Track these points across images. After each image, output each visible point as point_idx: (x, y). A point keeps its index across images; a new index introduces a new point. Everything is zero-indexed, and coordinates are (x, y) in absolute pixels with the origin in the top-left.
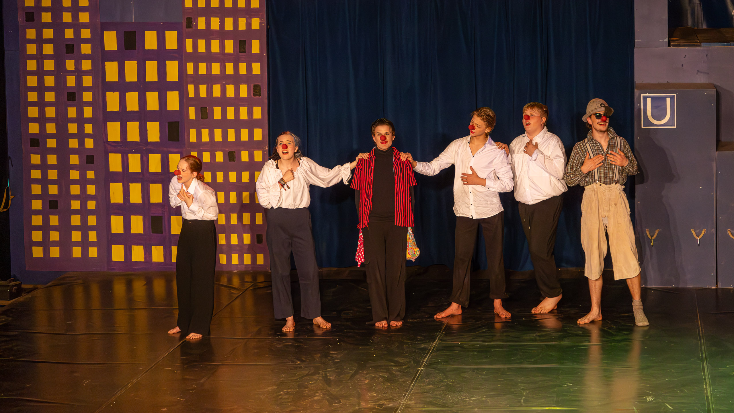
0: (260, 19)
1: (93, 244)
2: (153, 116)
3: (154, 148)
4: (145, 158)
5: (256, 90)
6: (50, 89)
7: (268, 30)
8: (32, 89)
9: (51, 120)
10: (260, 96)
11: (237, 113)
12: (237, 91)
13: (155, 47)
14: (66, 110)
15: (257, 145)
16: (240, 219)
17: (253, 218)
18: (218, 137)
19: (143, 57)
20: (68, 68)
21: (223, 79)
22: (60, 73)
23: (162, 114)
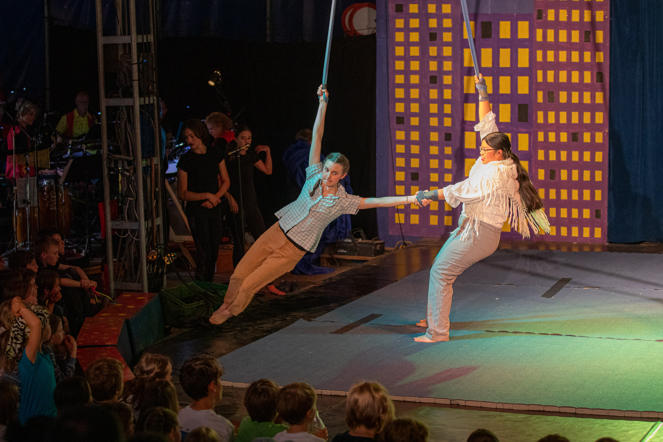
0: (604, 12)
1: (448, 213)
2: (505, 99)
3: (505, 128)
5: (599, 77)
6: (415, 73)
7: (611, 22)
8: (400, 72)
9: (415, 101)
10: (603, 82)
11: (581, 97)
12: (581, 77)
13: (508, 36)
14: (428, 92)
15: (598, 128)
16: (581, 195)
17: (593, 195)
18: (563, 119)
19: (497, 45)
20: (431, 54)
21: (569, 66)
22: (424, 58)
23: (513, 97)
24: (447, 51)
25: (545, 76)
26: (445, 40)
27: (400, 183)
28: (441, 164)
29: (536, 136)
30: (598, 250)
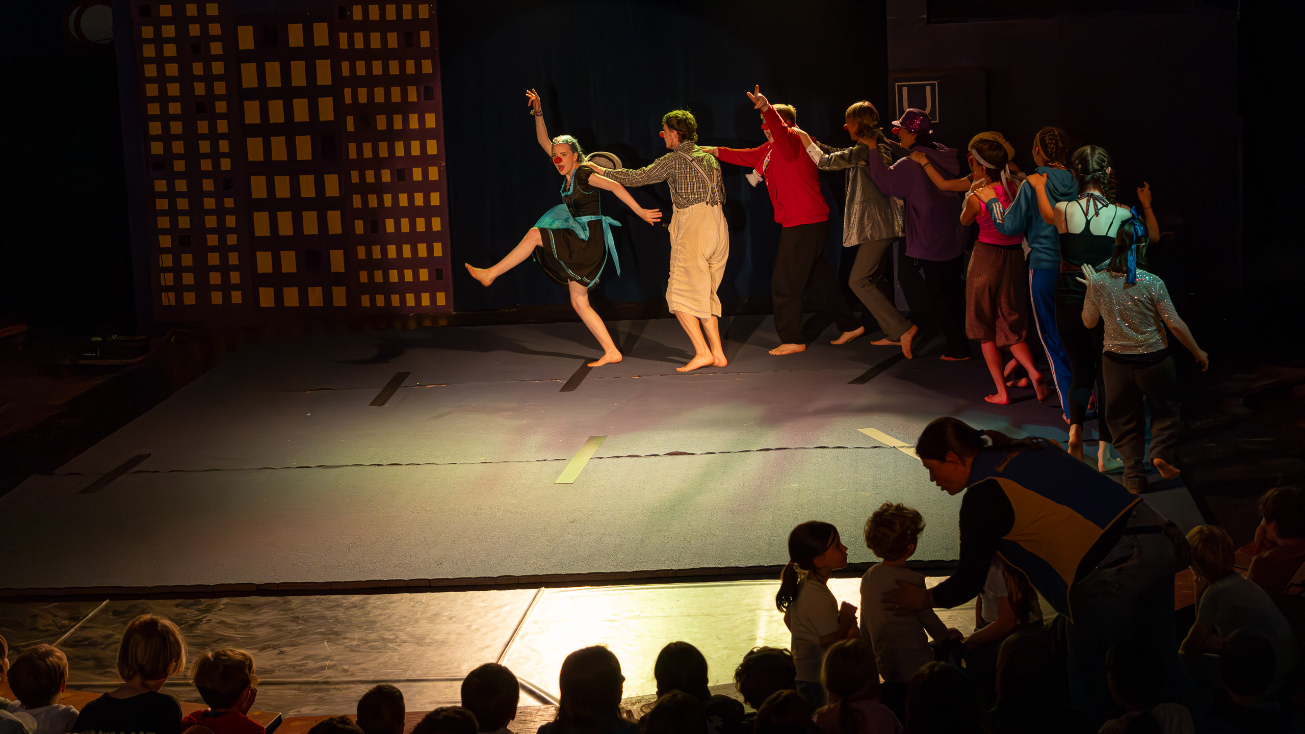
0: (429, 6)
1: (236, 287)
2: (302, 129)
3: (305, 167)
4: (295, 180)
5: (427, 93)
6: (174, 99)
7: (439, 19)
8: (153, 100)
9: (177, 137)
10: (433, 99)
11: (406, 121)
12: (404, 94)
13: (301, 44)
14: (196, 124)
15: (432, 160)
16: (414, 250)
17: (430, 250)
18: (384, 152)
19: (287, 56)
20: (195, 73)
21: (387, 81)
22: (186, 79)
23: (313, 127)
24: (218, 68)
25: (355, 95)
26: (213, 53)
27: (166, 251)
28: (221, 221)
29: (349, 177)
30: (443, 322)
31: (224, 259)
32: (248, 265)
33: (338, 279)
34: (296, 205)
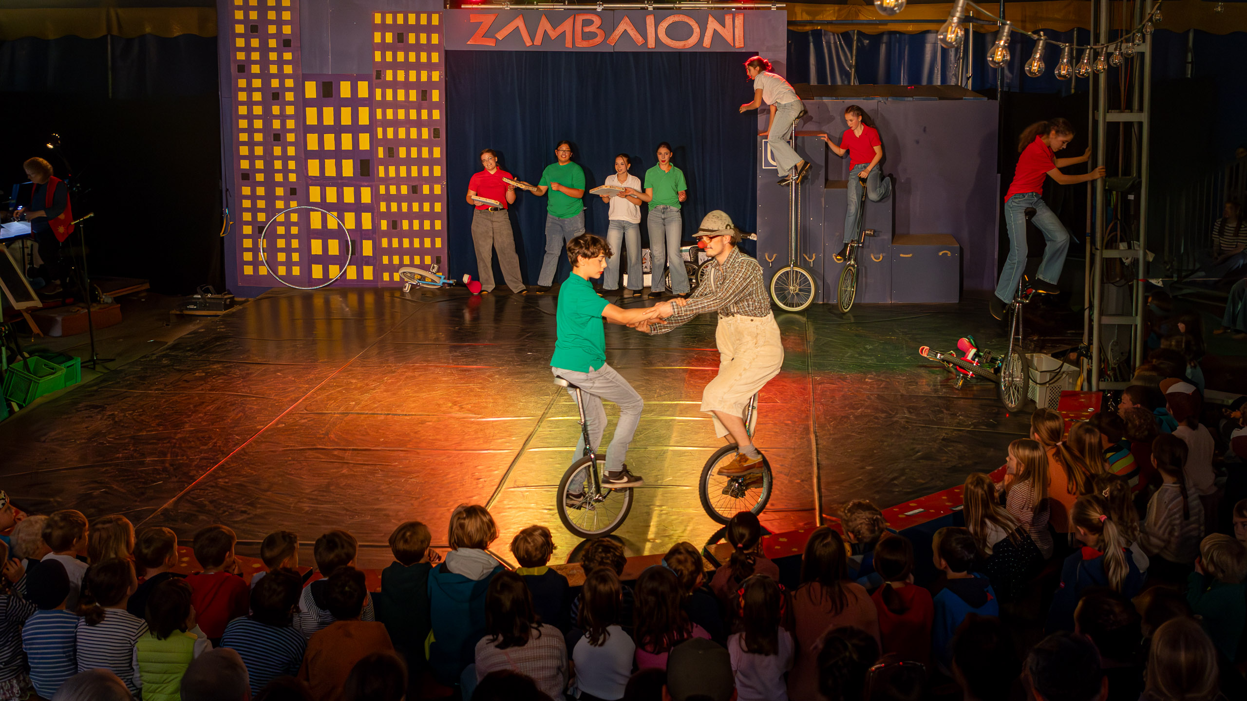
0: (440, 72)
1: (296, 264)
2: (347, 155)
3: (348, 182)
4: (340, 190)
5: (436, 133)
6: (258, 131)
7: (446, 81)
8: (243, 131)
9: (259, 158)
10: (439, 138)
11: (419, 152)
12: (419, 133)
13: (349, 96)
14: (273, 149)
15: (437, 180)
16: (422, 243)
17: (433, 243)
18: (403, 173)
19: (338, 104)
20: (274, 113)
21: (408, 123)
22: (267, 117)
23: (355, 153)
24: (290, 110)
25: (385, 133)
26: (287, 99)
27: (248, 236)
28: (288, 217)
29: (378, 189)
31: (288, 243)
32: (305, 248)
33: (367, 261)
34: (341, 208)
